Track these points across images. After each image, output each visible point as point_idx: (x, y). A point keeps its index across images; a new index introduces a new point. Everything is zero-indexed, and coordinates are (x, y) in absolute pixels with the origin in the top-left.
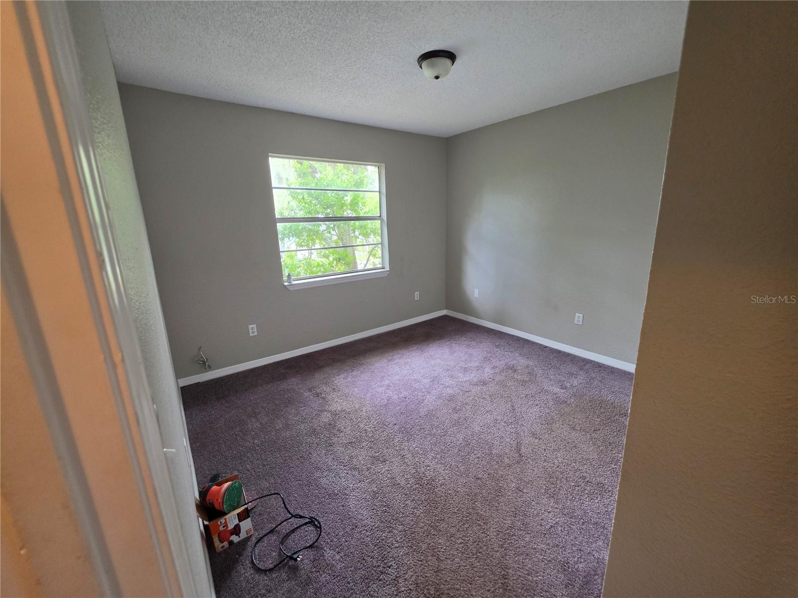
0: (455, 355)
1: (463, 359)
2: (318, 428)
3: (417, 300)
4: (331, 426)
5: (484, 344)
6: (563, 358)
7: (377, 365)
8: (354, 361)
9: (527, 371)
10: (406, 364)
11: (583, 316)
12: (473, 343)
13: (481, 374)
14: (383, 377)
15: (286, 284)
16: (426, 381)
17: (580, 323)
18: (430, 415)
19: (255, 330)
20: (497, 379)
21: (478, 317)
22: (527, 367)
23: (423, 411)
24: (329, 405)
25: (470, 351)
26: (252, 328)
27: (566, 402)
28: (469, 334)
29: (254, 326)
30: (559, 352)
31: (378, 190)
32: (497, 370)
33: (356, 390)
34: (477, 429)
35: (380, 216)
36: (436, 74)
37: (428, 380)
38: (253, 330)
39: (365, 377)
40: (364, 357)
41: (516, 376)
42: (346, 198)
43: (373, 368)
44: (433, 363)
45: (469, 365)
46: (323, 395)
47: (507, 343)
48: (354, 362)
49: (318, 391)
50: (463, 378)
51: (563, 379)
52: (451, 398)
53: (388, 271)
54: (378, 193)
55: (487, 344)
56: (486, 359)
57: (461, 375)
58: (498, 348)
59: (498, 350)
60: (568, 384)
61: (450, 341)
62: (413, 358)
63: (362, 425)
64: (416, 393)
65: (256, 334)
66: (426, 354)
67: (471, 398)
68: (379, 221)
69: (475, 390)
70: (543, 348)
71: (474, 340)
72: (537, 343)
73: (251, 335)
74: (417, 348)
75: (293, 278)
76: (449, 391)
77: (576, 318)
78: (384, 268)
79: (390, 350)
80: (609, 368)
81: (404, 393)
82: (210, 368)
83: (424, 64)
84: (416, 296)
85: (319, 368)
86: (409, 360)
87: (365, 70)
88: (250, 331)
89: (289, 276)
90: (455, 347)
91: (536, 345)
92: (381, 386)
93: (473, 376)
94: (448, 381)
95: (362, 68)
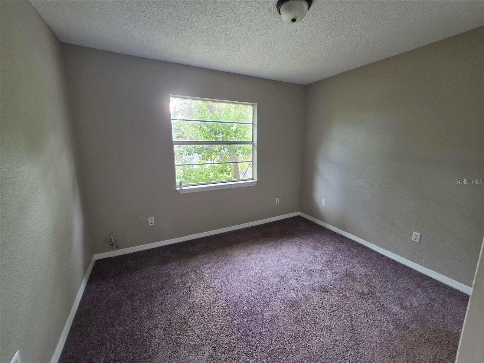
0: (302, 255)
1: (309, 260)
2: (175, 321)
3: (278, 204)
4: (185, 320)
5: (327, 246)
6: (400, 270)
7: (239, 258)
8: (222, 251)
9: (365, 281)
10: (261, 259)
11: (421, 235)
12: (319, 245)
13: (323, 279)
14: (240, 271)
15: (178, 189)
16: (275, 280)
17: (418, 241)
18: (273, 321)
19: (153, 221)
20: (338, 287)
21: (323, 220)
22: (366, 276)
23: (267, 316)
24: (190, 296)
25: (316, 253)
26: (151, 220)
27: (408, 327)
28: (315, 235)
29: (153, 218)
30: (395, 263)
31: (252, 123)
32: (338, 277)
33: (216, 281)
34: (315, 350)
35: (253, 142)
36: (292, 17)
37: (276, 280)
38: (151, 221)
39: (227, 268)
40: (231, 248)
41: (355, 285)
42: (232, 128)
43: (234, 260)
44: (283, 261)
45: (313, 268)
46: (189, 284)
47: (348, 248)
48: (221, 253)
49: (187, 279)
50: (307, 281)
51: (401, 295)
52: (294, 304)
53: (256, 182)
54: (252, 125)
55: (330, 247)
56: (329, 263)
57: (305, 278)
58: (339, 252)
59: (340, 254)
60: (408, 304)
61: (300, 240)
62: (268, 254)
63: (210, 325)
64: (264, 293)
65: (153, 224)
66: (279, 252)
67: (312, 307)
68: (251, 145)
69: (318, 296)
70: (380, 256)
71: (319, 242)
72: (375, 251)
73: (150, 224)
74: (273, 245)
75: (183, 184)
76: (294, 295)
77: (413, 236)
78: (253, 180)
79: (251, 244)
80: (448, 288)
81: (254, 292)
82: (117, 247)
83: (282, 8)
84: (277, 201)
85: (194, 255)
86: (264, 256)
87: (233, 20)
88: (150, 222)
89: (181, 183)
90: (304, 247)
91: (374, 253)
92: (236, 281)
93: (316, 280)
94: (293, 284)
95: (229, 19)
